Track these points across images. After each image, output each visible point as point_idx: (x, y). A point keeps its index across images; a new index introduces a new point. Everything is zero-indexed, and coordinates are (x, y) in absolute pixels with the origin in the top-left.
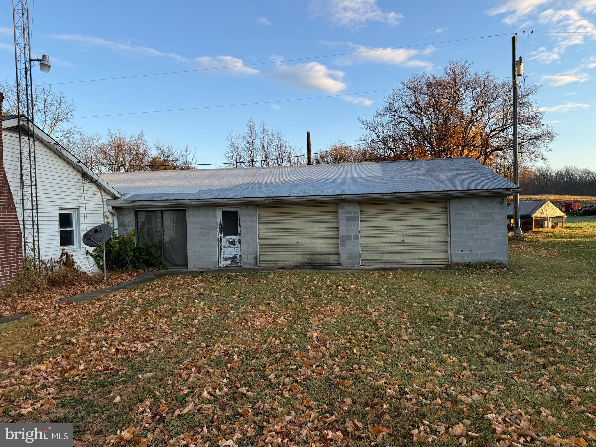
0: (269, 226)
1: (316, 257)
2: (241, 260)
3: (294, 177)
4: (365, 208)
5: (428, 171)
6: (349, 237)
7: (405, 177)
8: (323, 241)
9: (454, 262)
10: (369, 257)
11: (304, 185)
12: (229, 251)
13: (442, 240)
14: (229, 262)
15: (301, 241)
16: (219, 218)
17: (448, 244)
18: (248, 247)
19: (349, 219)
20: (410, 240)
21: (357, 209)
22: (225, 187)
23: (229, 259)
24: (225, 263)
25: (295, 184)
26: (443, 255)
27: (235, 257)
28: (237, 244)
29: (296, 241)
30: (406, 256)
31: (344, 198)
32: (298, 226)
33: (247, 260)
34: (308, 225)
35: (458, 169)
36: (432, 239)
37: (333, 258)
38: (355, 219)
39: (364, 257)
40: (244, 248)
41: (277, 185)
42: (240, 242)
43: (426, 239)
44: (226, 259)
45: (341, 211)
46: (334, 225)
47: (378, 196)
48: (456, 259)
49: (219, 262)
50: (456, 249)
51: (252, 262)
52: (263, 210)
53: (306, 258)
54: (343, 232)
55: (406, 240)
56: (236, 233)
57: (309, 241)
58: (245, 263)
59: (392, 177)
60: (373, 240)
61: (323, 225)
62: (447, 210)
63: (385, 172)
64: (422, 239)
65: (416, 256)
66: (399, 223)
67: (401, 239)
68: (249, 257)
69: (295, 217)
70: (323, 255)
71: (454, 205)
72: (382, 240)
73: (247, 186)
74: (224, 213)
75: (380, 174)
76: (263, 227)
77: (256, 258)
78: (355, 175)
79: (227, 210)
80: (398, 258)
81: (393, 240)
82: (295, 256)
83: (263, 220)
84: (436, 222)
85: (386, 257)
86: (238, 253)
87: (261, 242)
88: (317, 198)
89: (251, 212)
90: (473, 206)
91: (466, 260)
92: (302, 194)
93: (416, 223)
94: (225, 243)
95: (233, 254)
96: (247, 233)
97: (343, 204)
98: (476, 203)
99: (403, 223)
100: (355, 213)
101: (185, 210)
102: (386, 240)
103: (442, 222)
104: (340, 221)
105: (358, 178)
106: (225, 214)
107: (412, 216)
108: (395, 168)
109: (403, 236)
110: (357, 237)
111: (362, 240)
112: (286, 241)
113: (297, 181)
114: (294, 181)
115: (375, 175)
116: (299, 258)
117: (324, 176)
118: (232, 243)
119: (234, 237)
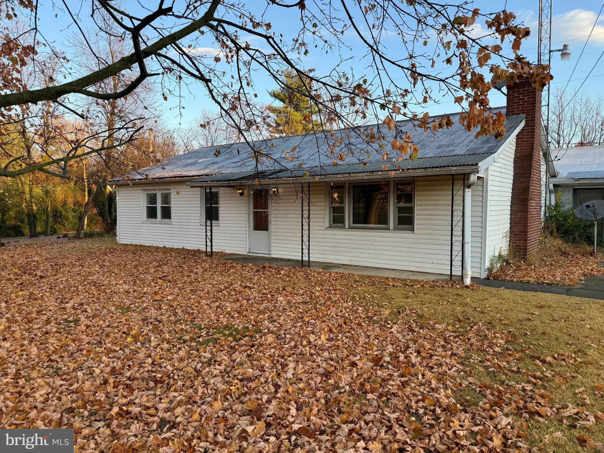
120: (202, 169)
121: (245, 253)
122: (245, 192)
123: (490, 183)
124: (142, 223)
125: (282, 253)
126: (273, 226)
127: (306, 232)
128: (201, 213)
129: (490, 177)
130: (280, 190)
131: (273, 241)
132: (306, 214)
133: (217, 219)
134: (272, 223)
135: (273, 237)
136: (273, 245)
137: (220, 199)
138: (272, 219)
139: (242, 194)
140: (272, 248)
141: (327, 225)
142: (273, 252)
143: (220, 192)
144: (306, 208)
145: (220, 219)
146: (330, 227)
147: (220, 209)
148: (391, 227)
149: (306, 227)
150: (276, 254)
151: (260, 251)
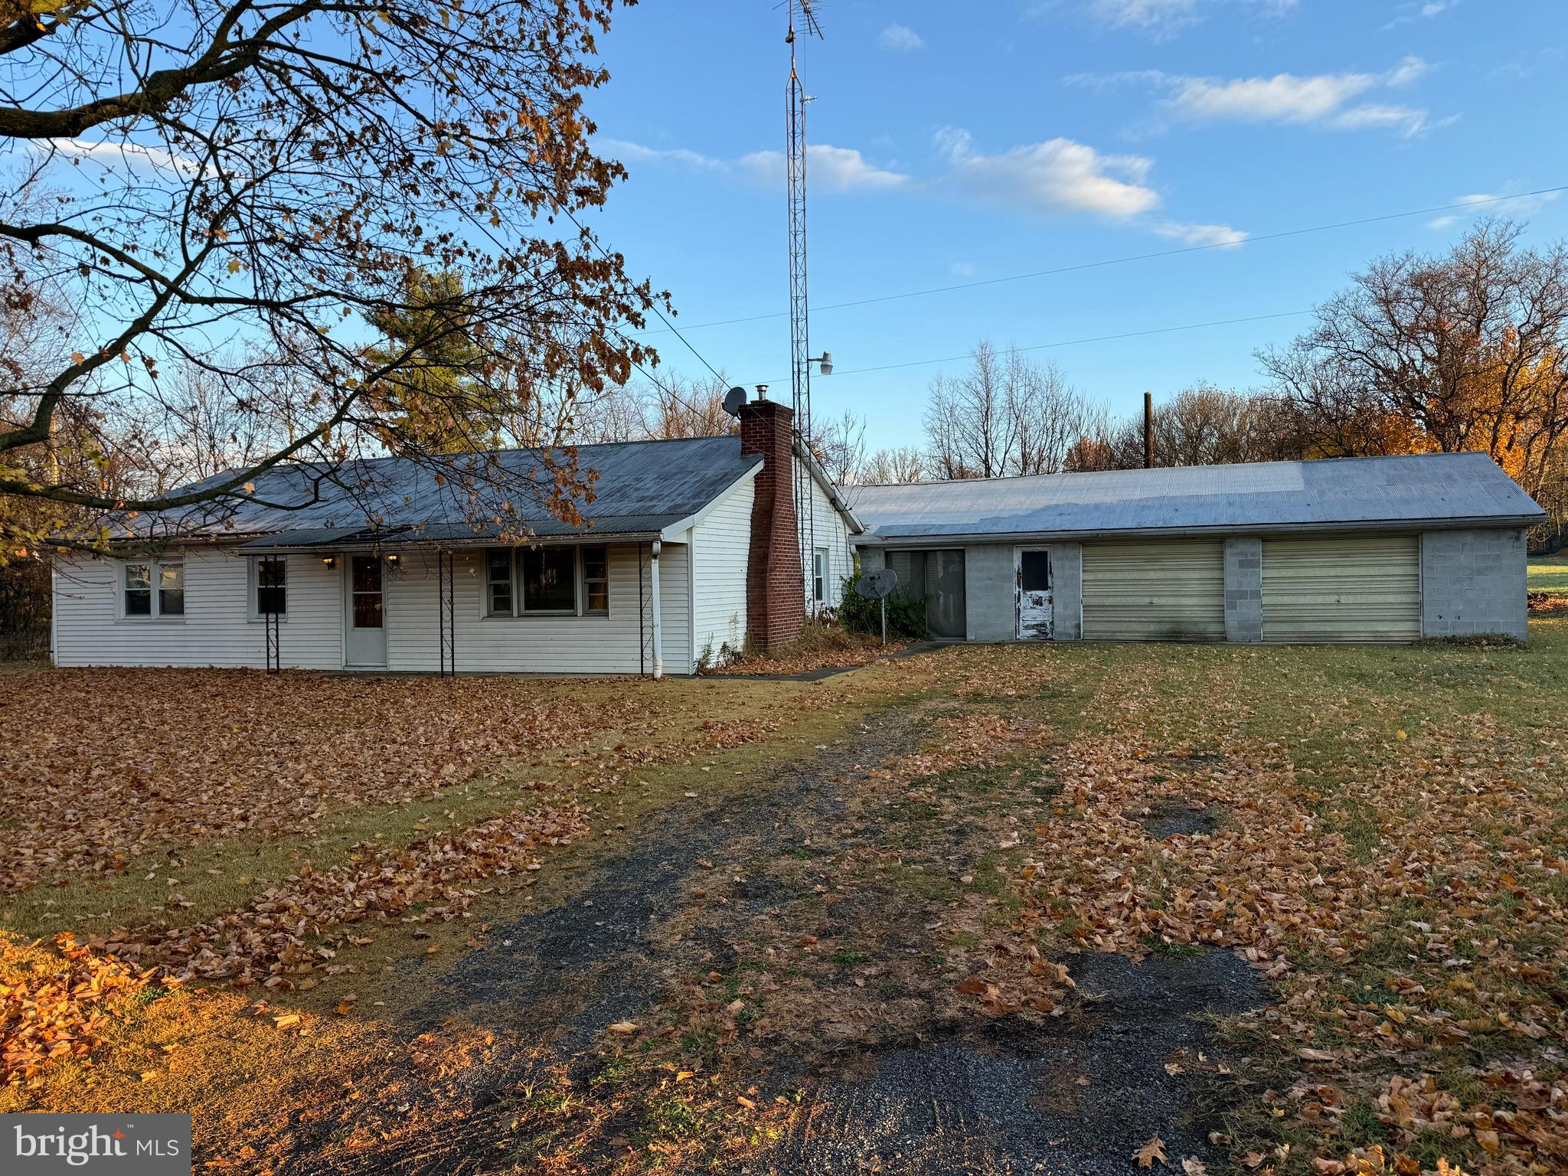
0: (1100, 576)
1: (1183, 627)
2: (1052, 630)
3: (1137, 493)
4: (1271, 546)
5: (1391, 482)
6: (1242, 595)
7: (1346, 493)
8: (1195, 601)
9: (1429, 636)
10: (1278, 628)
11: (1161, 507)
12: (1033, 615)
13: (1409, 600)
14: (1033, 632)
15: (1155, 600)
16: (1017, 562)
17: (1419, 606)
18: (1065, 608)
19: (1242, 564)
20: (1351, 599)
21: (1257, 548)
22: (1021, 513)
23: (1033, 627)
24: (1025, 634)
25: (1143, 506)
26: (1409, 626)
27: (1043, 625)
28: (1046, 604)
29: (1147, 600)
30: (1344, 627)
31: (1236, 529)
32: (1152, 575)
33: (1064, 627)
34: (1170, 575)
35: (1449, 477)
36: (1391, 599)
37: (1213, 628)
38: (1254, 564)
39: (1268, 628)
40: (1059, 609)
41: (1110, 508)
42: (1050, 601)
43: (1380, 599)
44: (1027, 627)
45: (1228, 551)
46: (1216, 574)
47: (1294, 528)
48: (1431, 632)
49: (1017, 631)
50: (1430, 614)
51: (1073, 632)
52: (1090, 550)
53: (1166, 627)
54: (1231, 585)
55: (1343, 599)
56: (1044, 587)
57: (1171, 601)
58: (1060, 634)
59: (1322, 493)
60: (1286, 600)
61: (1196, 575)
62: (1417, 550)
63: (1308, 483)
64: (1372, 599)
65: (1361, 627)
66: (1332, 572)
67: (1336, 598)
68: (1068, 624)
69: (1147, 560)
70: (1196, 623)
71: (1429, 544)
72: (1302, 600)
73: (1059, 510)
74: (1024, 554)
75: (1300, 486)
76: (1090, 576)
77: (1078, 626)
78: (1253, 490)
79: (1030, 549)
80: (1329, 629)
81: (1320, 599)
82: (1146, 625)
83: (1090, 566)
84: (1399, 570)
85: (1308, 627)
86: (1048, 619)
87: (1087, 601)
88: (1189, 531)
89: (1070, 552)
90: (1464, 545)
91: (1449, 633)
92: (1160, 524)
93: (1362, 571)
94: (1025, 601)
95: (1039, 620)
96: (1065, 586)
97: (1233, 540)
98: (1469, 538)
99: (1339, 571)
100: (1253, 555)
101: (963, 551)
102: (1308, 600)
103: (1409, 570)
104: (1228, 568)
105: (1258, 494)
106: (1026, 557)
107: (1356, 560)
108: (1330, 474)
109: (1338, 594)
110: (1256, 595)
111: (1265, 600)
112: (1129, 601)
113: (1147, 499)
114: (1140, 500)
115: (1290, 488)
116: (1152, 627)
117: (1194, 491)
118: (1038, 602)
119: (1041, 593)
120: (249, 521)
121: (339, 668)
122: (338, 561)
123: (695, 550)
124: (117, 624)
125: (408, 662)
126: (390, 620)
127: (447, 625)
128: (248, 601)
129: (695, 544)
130: (403, 559)
131: (391, 644)
132: (447, 595)
133: (283, 611)
134: (390, 613)
135: (391, 637)
136: (391, 650)
137: (288, 575)
138: (390, 607)
139: (331, 566)
140: (390, 656)
141: (484, 613)
142: (391, 662)
143: (289, 563)
144: (446, 587)
145: (288, 609)
146: (490, 616)
147: (288, 592)
148: (580, 612)
149: (447, 617)
150: (396, 665)
151: (369, 662)
